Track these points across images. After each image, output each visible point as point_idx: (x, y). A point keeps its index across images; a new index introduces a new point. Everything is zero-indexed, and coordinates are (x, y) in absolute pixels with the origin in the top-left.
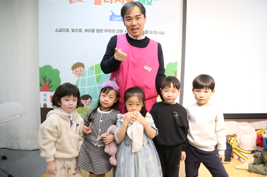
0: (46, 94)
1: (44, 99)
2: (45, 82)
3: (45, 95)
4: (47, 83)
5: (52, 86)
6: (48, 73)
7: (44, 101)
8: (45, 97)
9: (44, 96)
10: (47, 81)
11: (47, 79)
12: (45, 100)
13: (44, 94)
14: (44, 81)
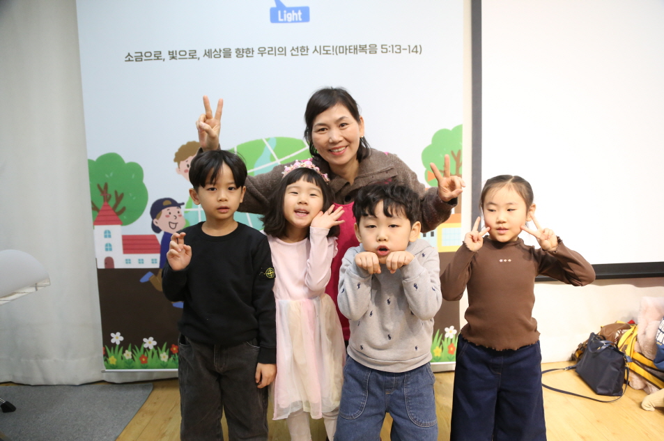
0: (109, 232)
1: (107, 245)
2: (107, 199)
3: (108, 234)
4: (112, 203)
5: (124, 209)
6: (111, 174)
7: (107, 250)
8: (107, 240)
9: (106, 237)
10: (110, 196)
11: (111, 191)
12: (108, 247)
13: (105, 232)
14: (102, 198)
